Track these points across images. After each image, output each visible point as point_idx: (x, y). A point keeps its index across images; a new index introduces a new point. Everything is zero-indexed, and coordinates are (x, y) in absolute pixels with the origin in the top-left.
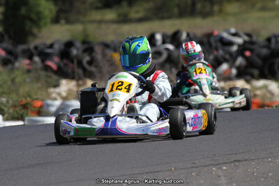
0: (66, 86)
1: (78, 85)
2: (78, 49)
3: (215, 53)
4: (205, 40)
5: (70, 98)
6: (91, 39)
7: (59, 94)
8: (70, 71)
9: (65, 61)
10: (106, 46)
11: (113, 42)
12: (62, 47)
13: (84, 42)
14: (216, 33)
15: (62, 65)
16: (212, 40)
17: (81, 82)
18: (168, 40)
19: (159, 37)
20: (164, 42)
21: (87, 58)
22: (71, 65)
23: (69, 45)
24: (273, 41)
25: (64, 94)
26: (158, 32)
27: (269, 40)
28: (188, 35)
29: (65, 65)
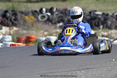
0: (5, 29)
1: (10, 29)
2: (10, 14)
3: (68, 17)
4: (64, 12)
5: (6, 34)
6: (16, 9)
7: (2, 33)
8: (6, 23)
9: (4, 19)
10: (22, 13)
11: (25, 11)
12: (3, 13)
13: (12, 11)
14: (68, 9)
15: (3, 20)
16: (67, 12)
17: (11, 28)
18: (48, 11)
19: (44, 10)
20: (46, 12)
21: (13, 18)
22: (7, 20)
23: (6, 12)
24: (92, 13)
25: (4, 33)
26: (44, 8)
27: (90, 12)
28: (56, 9)
29: (4, 20)
